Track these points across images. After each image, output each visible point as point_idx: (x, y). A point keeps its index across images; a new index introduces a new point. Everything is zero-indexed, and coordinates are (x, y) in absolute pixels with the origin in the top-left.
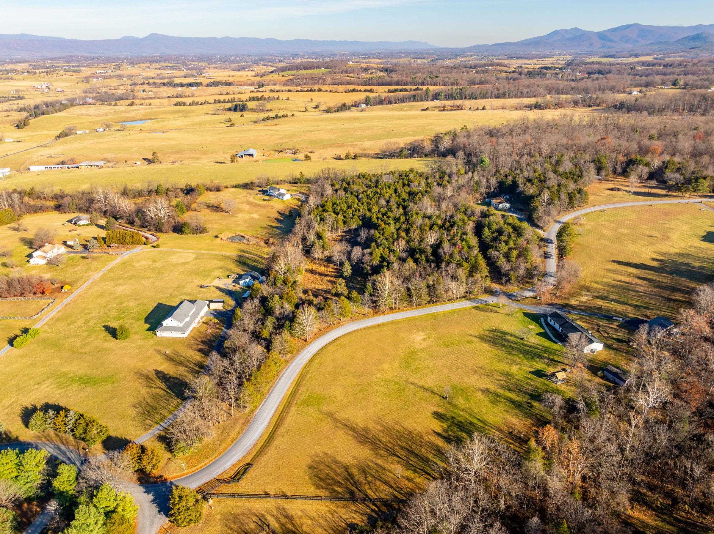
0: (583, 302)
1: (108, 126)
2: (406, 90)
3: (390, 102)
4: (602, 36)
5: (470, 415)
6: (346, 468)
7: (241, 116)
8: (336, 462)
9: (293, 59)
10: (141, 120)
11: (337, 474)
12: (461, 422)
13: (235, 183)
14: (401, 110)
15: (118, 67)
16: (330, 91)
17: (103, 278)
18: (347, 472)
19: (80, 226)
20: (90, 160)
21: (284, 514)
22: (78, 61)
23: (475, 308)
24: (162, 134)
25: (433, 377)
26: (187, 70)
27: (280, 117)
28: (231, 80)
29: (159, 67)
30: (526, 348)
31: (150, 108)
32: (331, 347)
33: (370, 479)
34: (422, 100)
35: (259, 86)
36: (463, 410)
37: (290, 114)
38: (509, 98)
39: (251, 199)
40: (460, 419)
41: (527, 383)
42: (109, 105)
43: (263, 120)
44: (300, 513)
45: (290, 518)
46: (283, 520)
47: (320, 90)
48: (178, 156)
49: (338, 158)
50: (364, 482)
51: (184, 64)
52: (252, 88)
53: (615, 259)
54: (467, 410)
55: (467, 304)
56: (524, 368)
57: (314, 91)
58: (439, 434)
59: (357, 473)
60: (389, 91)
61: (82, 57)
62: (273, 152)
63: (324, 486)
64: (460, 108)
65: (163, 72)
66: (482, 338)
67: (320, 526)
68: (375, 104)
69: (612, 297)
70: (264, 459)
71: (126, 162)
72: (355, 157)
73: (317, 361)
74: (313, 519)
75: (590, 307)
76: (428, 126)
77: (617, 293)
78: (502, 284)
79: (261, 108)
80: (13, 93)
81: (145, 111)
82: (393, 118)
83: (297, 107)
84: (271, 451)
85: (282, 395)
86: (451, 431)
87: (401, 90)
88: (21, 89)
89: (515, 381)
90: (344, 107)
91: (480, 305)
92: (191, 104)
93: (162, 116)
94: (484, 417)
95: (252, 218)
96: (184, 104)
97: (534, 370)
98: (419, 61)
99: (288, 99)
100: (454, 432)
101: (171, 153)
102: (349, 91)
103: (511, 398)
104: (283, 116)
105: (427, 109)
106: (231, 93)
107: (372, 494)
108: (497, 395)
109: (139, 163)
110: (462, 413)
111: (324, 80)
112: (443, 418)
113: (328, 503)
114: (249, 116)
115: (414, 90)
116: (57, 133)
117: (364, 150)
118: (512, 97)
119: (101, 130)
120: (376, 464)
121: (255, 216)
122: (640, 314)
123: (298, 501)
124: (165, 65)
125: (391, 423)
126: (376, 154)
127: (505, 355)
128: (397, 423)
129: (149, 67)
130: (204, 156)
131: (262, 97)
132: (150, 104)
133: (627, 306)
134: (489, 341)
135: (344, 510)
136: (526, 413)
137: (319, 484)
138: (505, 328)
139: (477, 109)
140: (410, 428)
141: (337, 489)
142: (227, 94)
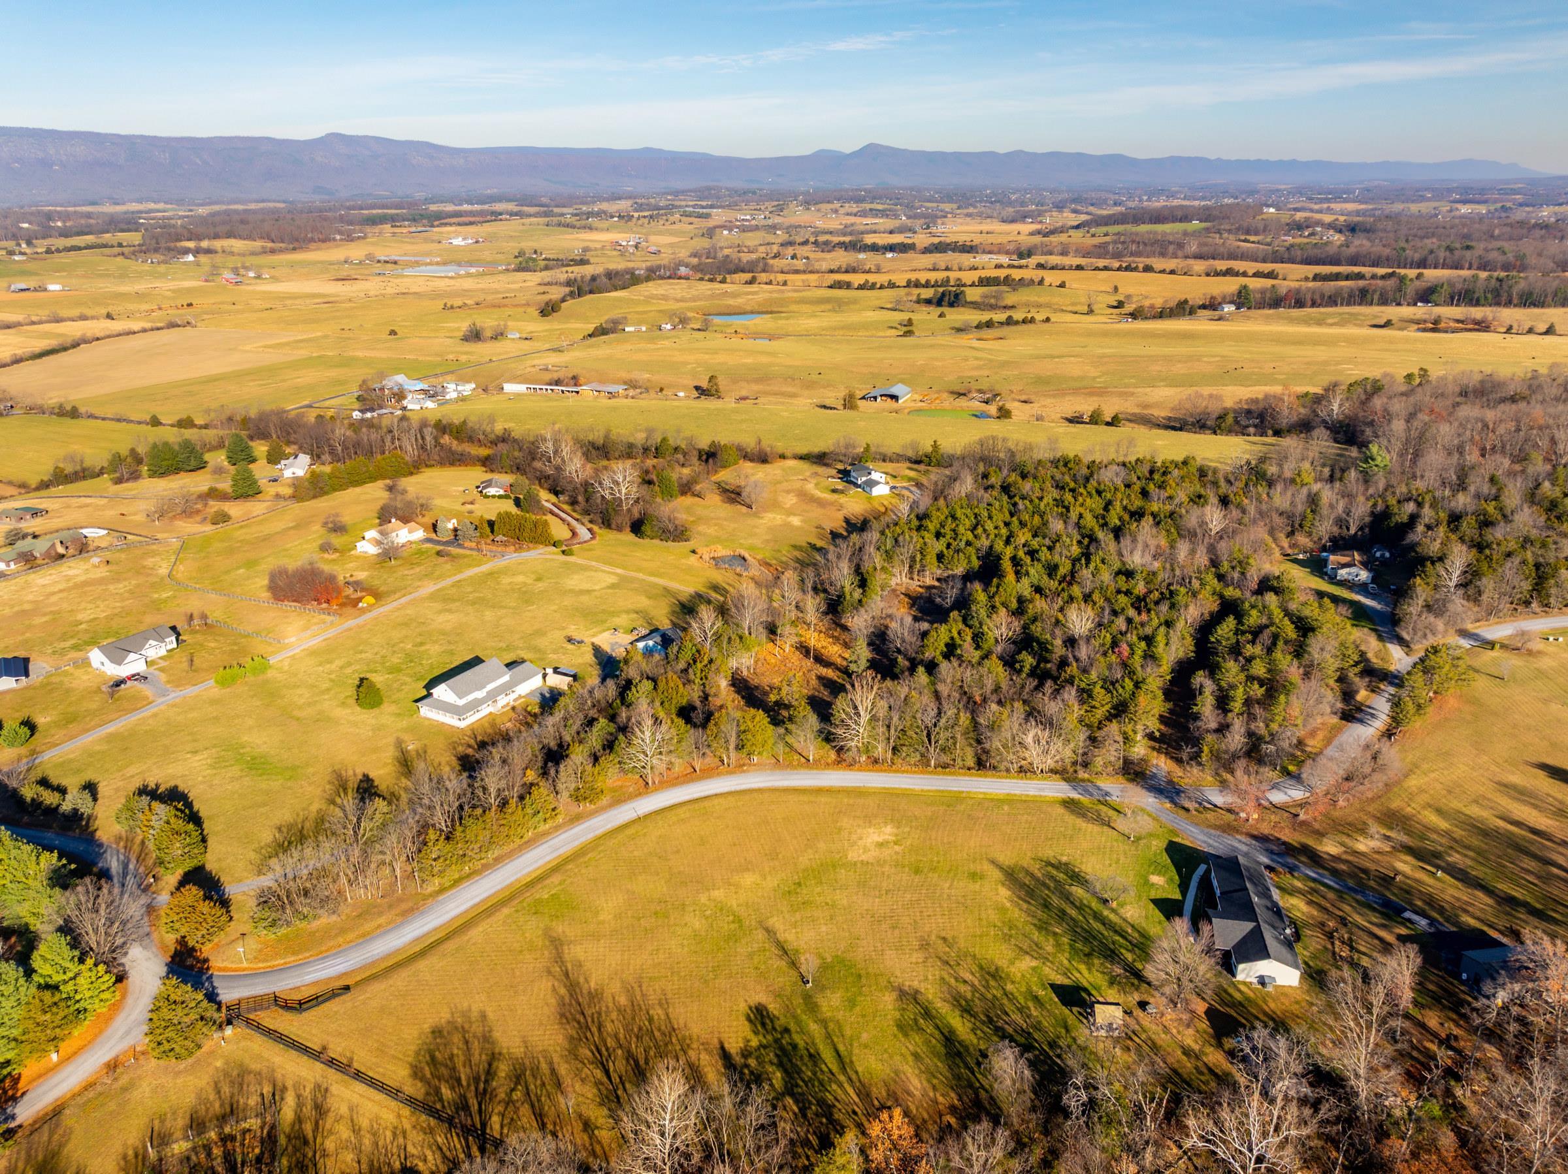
0: (1356, 853)
1: (684, 321)
2: (1359, 277)
3: (1300, 304)
5: (828, 1036)
6: (493, 1058)
7: (940, 316)
8: (487, 1039)
9: (1149, 200)
10: (752, 312)
11: (468, 1062)
12: (795, 1047)
13: (803, 450)
15: (780, 209)
16: (1172, 272)
17: (432, 597)
18: (490, 1065)
19: (487, 497)
20: (602, 382)
21: (320, 1100)
22: (718, 198)
23: (1069, 804)
24: (766, 342)
25: (824, 928)
26: (909, 217)
27: (1017, 323)
28: (977, 240)
29: (855, 210)
30: (1097, 925)
31: (782, 292)
32: (681, 811)
33: (518, 1095)
35: (1021, 256)
36: (824, 1023)
37: (1039, 317)
39: (810, 487)
40: (798, 1039)
41: (1020, 1010)
42: (711, 280)
43: (977, 327)
44: (344, 1110)
45: (320, 1110)
46: (308, 1110)
47: (1148, 269)
48: (756, 387)
49: (1075, 420)
50: (503, 1095)
51: (910, 206)
52: (1004, 260)
53: (1550, 761)
54: (831, 1025)
55: (1057, 789)
56: (1047, 970)
57: (1135, 269)
58: (725, 1055)
59: (503, 1074)
60: (1316, 277)
61: (728, 189)
62: (945, 395)
63: (428, 1075)
64: (1482, 326)
65: (858, 220)
66: (1011, 876)
67: (358, 1150)
68: (1261, 305)
69: (1455, 858)
70: (377, 987)
71: (661, 390)
72: (1113, 422)
73: (630, 831)
74: (356, 1130)
75: (1365, 871)
76: (1338, 363)
77: (1479, 852)
78: (1179, 761)
79: (993, 301)
80: (576, 253)
81: (767, 295)
83: (1073, 304)
84: (400, 980)
85: (512, 879)
86: (757, 1058)
87: (1348, 277)
88: (592, 245)
89: (999, 994)
90: (1178, 309)
91: (1085, 800)
92: (861, 287)
93: (794, 307)
94: (856, 1051)
95: (788, 525)
96: (848, 285)
97: (1066, 982)
98: (1464, 209)
99: (1062, 285)
100: (761, 1063)
101: (748, 382)
102: (1217, 274)
103: (952, 1031)
104: (1024, 321)
105: (1388, 324)
106: (955, 267)
107: (497, 1127)
108: (927, 1014)
109: (681, 394)
110: (814, 1027)
111: (1180, 246)
112: (763, 1025)
113: (406, 1111)
114: (957, 316)
116: (591, 328)
117: (1146, 406)
119: (669, 327)
120: (553, 1071)
121: (796, 521)
122: (1502, 923)
123: (360, 1087)
124: (868, 206)
125: (653, 999)
127: (1029, 928)
128: (664, 1003)
129: (836, 211)
130: (806, 392)
131: (1007, 277)
132: (785, 283)
133: (1480, 894)
134: (1023, 886)
135: (421, 1137)
136: (958, 1077)
137: (422, 1069)
138: (1090, 867)
139: (1530, 331)
140: (679, 1022)
141: (446, 1092)
142: (947, 269)
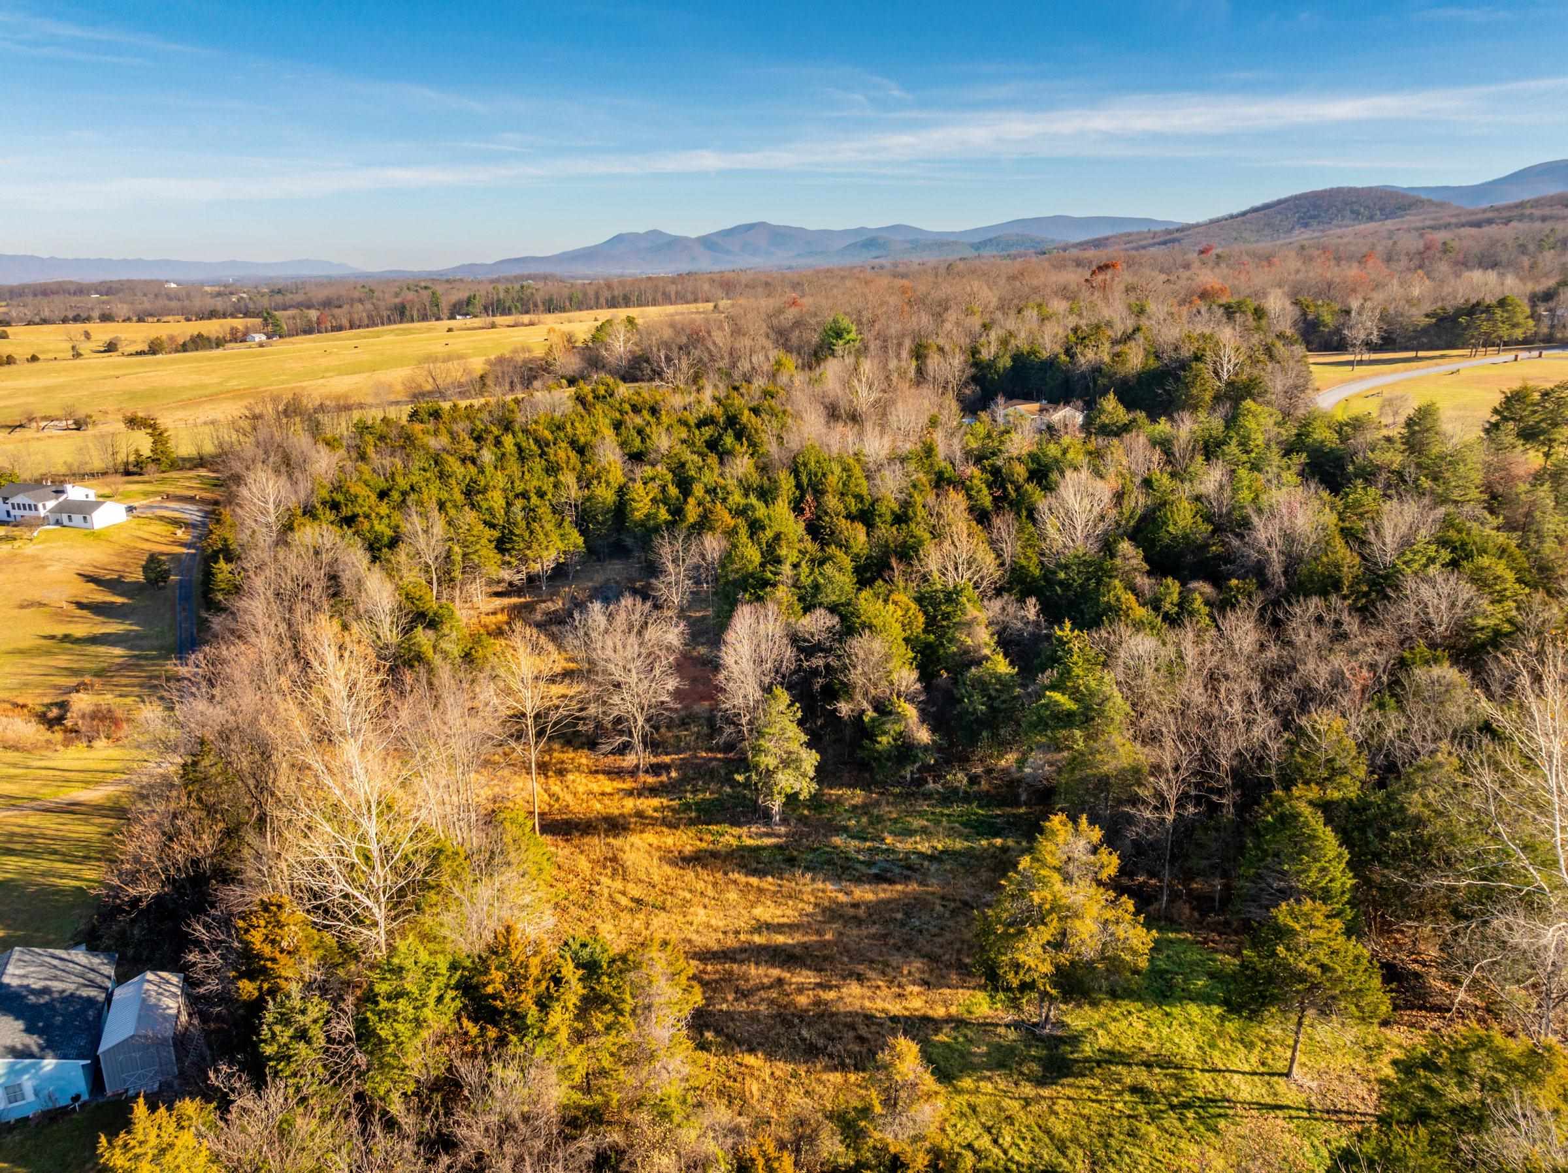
3: (337, 327)
34: (424, 318)
64: (528, 324)
68: (292, 332)
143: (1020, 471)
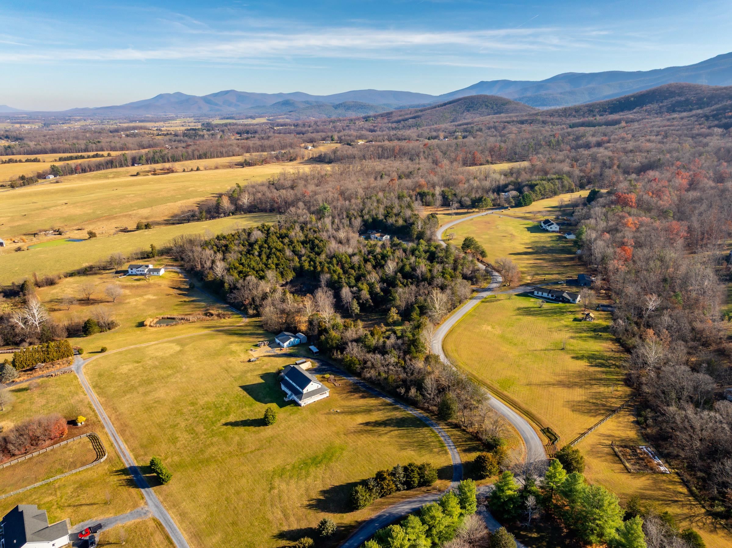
2: (82, 157)
3: (84, 171)
4: (207, 99)
14: (106, 177)
34: (121, 166)
38: (211, 158)
49: (125, 231)
56: (567, 320)
60: (61, 159)
64: (170, 171)
68: (65, 174)
72: (148, 226)
82: (104, 187)
90: (25, 181)
97: (572, 319)
105: (138, 174)
115: (94, 157)
118: (214, 157)
126: (165, 220)
139: (192, 170)
143: (379, 257)
